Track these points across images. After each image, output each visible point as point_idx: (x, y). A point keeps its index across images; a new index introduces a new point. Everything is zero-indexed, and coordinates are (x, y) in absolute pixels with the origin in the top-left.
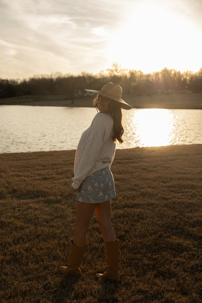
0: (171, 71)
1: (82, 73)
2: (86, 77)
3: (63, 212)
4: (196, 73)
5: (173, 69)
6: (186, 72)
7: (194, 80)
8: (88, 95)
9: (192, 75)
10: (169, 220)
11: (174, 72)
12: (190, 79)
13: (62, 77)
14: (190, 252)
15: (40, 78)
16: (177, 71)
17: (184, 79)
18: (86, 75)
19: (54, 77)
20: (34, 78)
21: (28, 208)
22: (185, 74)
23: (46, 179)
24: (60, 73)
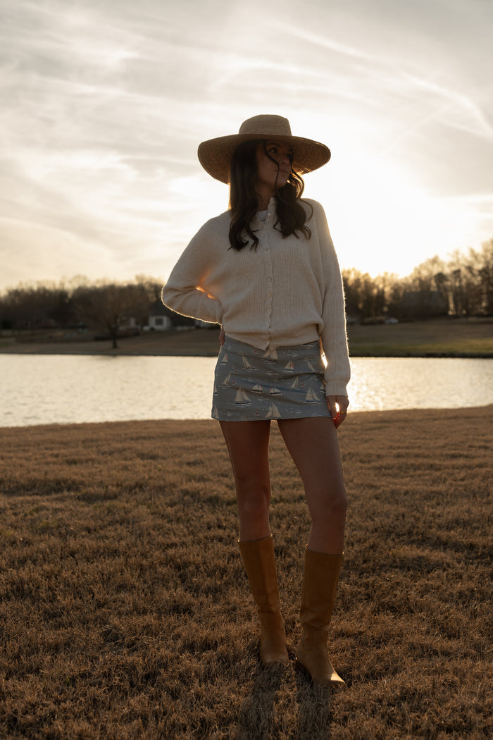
0: (349, 272)
1: (137, 278)
2: (147, 287)
3: (126, 513)
4: (406, 278)
5: (354, 269)
6: (382, 275)
7: (401, 293)
8: (152, 329)
9: (397, 284)
10: (390, 520)
11: (355, 274)
12: (392, 291)
13: (89, 285)
14: (450, 571)
15: (35, 288)
16: (363, 273)
17: (379, 292)
18: (147, 283)
19: (70, 286)
20: (20, 288)
21: (37, 510)
22: (380, 280)
23: (74, 462)
24: (85, 278)
